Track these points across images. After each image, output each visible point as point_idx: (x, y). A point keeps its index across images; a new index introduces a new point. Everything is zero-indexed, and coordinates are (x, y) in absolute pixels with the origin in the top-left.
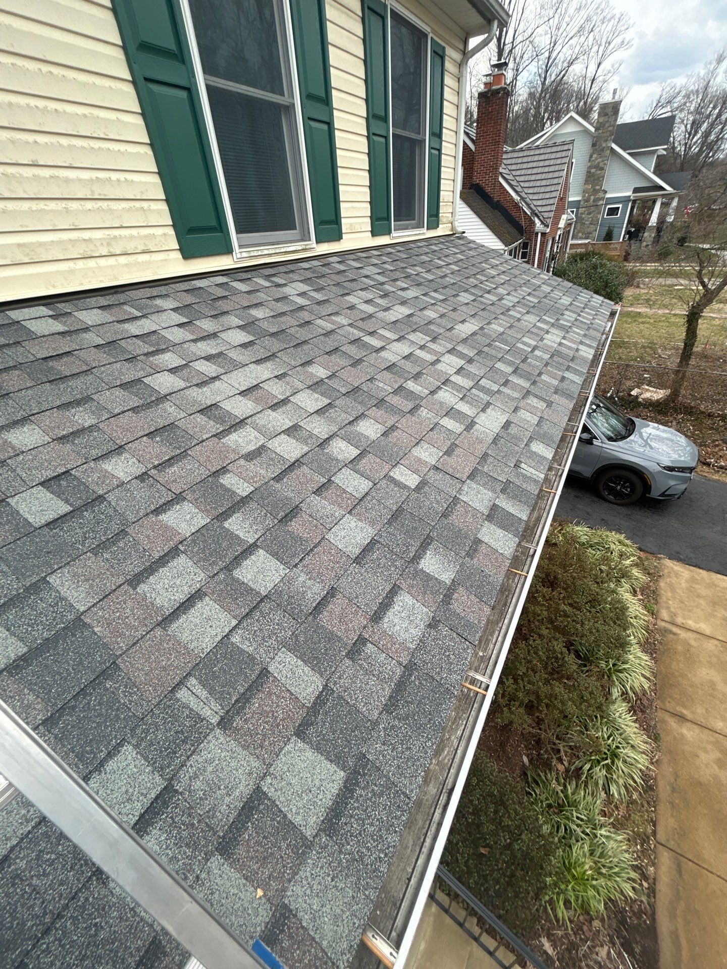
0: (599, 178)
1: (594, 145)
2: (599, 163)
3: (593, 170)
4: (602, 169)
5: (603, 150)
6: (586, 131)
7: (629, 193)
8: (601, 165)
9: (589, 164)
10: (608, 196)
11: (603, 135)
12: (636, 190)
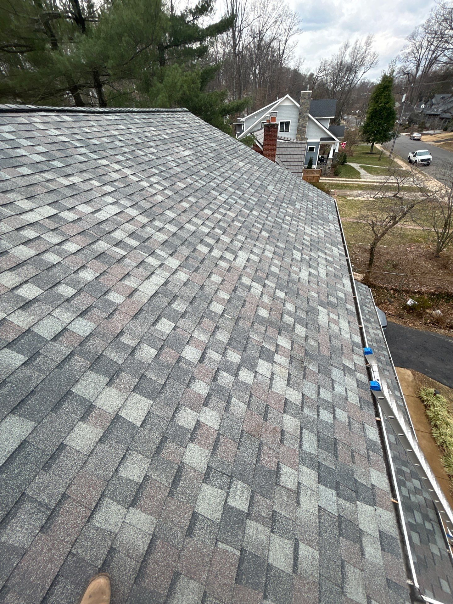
0: (304, 132)
1: (300, 114)
2: (303, 124)
3: (300, 127)
4: (305, 127)
5: (304, 117)
6: (295, 105)
7: (319, 140)
8: (304, 125)
9: (298, 124)
10: (308, 141)
11: (304, 109)
12: (322, 139)
